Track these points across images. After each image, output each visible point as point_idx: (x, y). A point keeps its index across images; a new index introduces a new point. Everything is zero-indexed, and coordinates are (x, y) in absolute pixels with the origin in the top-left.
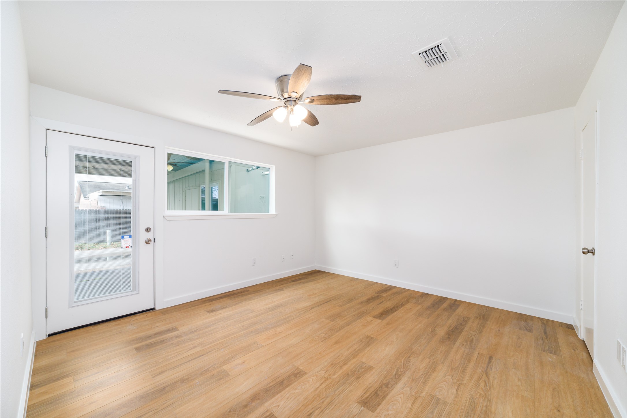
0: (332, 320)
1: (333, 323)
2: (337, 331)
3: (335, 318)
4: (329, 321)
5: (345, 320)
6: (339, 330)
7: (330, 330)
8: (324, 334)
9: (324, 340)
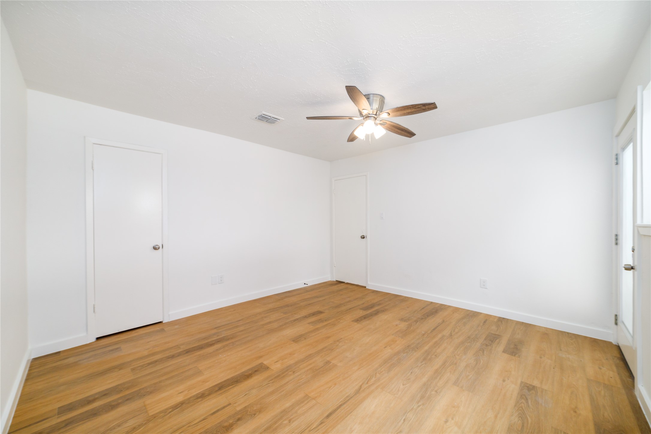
0: (328, 362)
1: (328, 359)
2: (325, 348)
3: (323, 366)
4: (334, 362)
5: (311, 364)
6: (323, 349)
7: (332, 350)
8: (339, 345)
9: (340, 340)
